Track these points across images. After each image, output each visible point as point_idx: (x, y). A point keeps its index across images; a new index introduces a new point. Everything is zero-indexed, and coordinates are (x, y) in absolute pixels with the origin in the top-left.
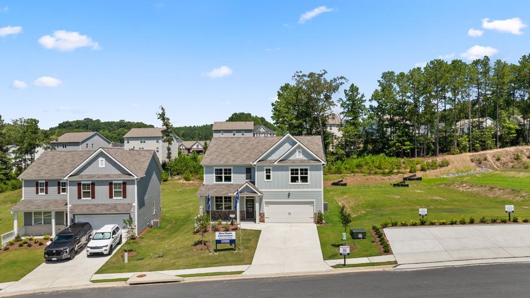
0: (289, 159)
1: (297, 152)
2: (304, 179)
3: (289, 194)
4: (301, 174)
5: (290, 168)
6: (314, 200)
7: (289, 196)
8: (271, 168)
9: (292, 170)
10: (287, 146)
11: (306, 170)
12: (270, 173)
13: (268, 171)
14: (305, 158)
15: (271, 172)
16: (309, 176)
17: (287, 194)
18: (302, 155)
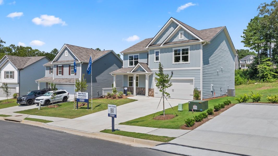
0: (173, 41)
1: (180, 34)
2: (186, 59)
3: (172, 72)
4: (183, 54)
5: (174, 49)
7: (172, 74)
8: (159, 50)
9: (176, 51)
11: (187, 50)
13: (157, 53)
14: (187, 39)
15: (159, 54)
16: (189, 55)
17: (171, 72)
18: (184, 36)
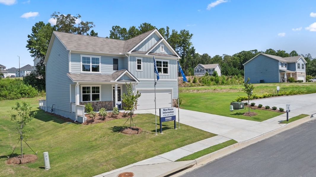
0: (155, 52)
1: (161, 47)
2: (166, 71)
3: (156, 83)
4: (164, 66)
5: (156, 60)
6: (172, 88)
8: (141, 59)
9: (157, 62)
10: (153, 41)
11: (167, 63)
12: (140, 63)
13: (139, 61)
14: (166, 53)
15: (142, 62)
16: (169, 68)
17: (154, 83)
18: (165, 50)
